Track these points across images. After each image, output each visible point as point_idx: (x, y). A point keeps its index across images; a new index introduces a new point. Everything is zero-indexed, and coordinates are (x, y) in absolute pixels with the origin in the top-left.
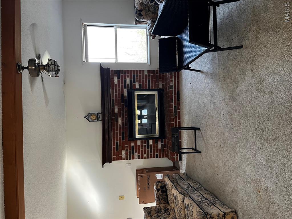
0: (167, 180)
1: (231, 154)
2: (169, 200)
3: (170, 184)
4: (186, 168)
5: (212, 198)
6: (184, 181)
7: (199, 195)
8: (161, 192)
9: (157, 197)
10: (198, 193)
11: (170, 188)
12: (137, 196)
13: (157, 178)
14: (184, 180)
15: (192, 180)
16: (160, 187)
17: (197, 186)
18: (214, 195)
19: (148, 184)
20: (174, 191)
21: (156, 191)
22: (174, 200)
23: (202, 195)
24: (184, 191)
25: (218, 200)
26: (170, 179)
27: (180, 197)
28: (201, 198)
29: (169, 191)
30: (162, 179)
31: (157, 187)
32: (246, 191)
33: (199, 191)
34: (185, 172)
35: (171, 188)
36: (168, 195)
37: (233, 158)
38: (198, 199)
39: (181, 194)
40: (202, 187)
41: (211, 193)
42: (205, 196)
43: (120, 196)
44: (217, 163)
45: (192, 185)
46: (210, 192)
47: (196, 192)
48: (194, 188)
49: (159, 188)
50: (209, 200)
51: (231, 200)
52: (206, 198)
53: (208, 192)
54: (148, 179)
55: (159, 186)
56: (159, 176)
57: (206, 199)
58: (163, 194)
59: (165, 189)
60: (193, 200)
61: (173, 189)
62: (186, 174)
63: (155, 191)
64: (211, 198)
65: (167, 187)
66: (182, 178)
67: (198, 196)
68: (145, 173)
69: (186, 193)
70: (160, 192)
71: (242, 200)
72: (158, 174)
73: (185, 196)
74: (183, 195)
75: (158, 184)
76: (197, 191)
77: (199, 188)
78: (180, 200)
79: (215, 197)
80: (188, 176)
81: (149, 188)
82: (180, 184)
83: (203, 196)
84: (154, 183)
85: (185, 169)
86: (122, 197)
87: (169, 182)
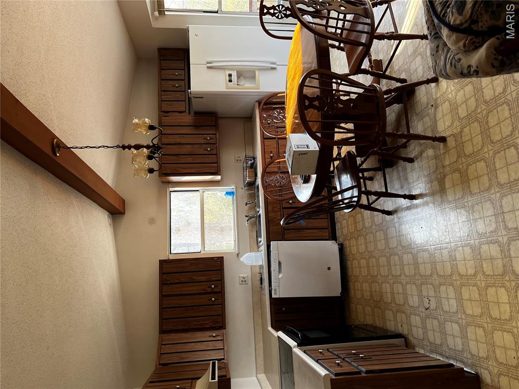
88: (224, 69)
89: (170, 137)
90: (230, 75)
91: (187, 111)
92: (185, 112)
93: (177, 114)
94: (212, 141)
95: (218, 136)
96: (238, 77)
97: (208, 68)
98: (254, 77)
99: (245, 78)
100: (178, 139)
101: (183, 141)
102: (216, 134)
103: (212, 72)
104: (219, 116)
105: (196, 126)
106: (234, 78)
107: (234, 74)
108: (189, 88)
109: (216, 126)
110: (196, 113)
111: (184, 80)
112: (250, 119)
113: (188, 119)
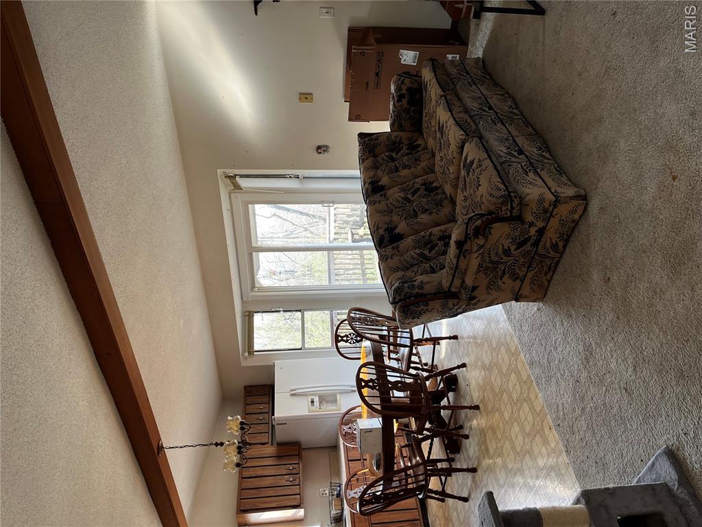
0: (427, 75)
1: (637, 51)
2: (424, 125)
3: (433, 91)
4: (487, 45)
5: (535, 150)
6: (474, 87)
7: (505, 136)
8: (408, 103)
9: (396, 113)
10: (505, 130)
11: (433, 102)
12: (345, 96)
13: (402, 62)
14: (475, 84)
15: (496, 85)
16: (406, 90)
17: (504, 107)
18: (544, 140)
19: (377, 75)
20: (443, 115)
21: (396, 99)
22: (438, 135)
23: (512, 136)
24: (469, 120)
25: (549, 157)
26: (436, 76)
27: (454, 134)
28: (509, 148)
29: (428, 106)
30: (415, 64)
31: (398, 89)
32: (635, 163)
33: (507, 125)
34: (480, 54)
35: (437, 102)
36: (424, 114)
37: (639, 65)
38: (501, 149)
39: (460, 126)
40: (517, 112)
41: (537, 134)
42: (520, 141)
43: (301, 94)
44: (584, 62)
45: (494, 101)
46: (535, 131)
47: (499, 125)
48: (496, 113)
49: (404, 91)
50: (527, 156)
51: (584, 169)
52: (520, 149)
53: (530, 130)
54: (379, 61)
55: (404, 88)
56: (408, 57)
57: (521, 152)
58: (412, 109)
59: (418, 97)
60: (487, 152)
61: (441, 106)
62: (483, 63)
63: (393, 97)
64: (531, 149)
65: (424, 94)
66: (468, 73)
67: (502, 141)
68: (372, 45)
69: (474, 127)
70: (404, 101)
71: (615, 179)
72: (406, 51)
73: (467, 135)
74: (463, 133)
75: (403, 83)
76: (503, 123)
77: (510, 115)
78: (452, 141)
79: (546, 147)
80: (486, 72)
81: (377, 84)
82: (463, 94)
83: (514, 140)
84: (393, 76)
85: (484, 46)
86: (306, 97)
87: (432, 82)
88: (306, 395)
89: (251, 469)
90: (312, 402)
91: (270, 443)
92: (268, 443)
93: (260, 446)
94: (294, 471)
95: (301, 466)
96: (321, 402)
97: (292, 395)
98: (335, 401)
99: (327, 402)
100: (260, 472)
101: (266, 473)
102: (298, 464)
103: (295, 399)
104: (303, 447)
105: (279, 457)
106: (317, 403)
107: (316, 399)
108: (273, 414)
109: (299, 456)
110: (279, 444)
111: (268, 413)
112: (335, 447)
113: (270, 450)
